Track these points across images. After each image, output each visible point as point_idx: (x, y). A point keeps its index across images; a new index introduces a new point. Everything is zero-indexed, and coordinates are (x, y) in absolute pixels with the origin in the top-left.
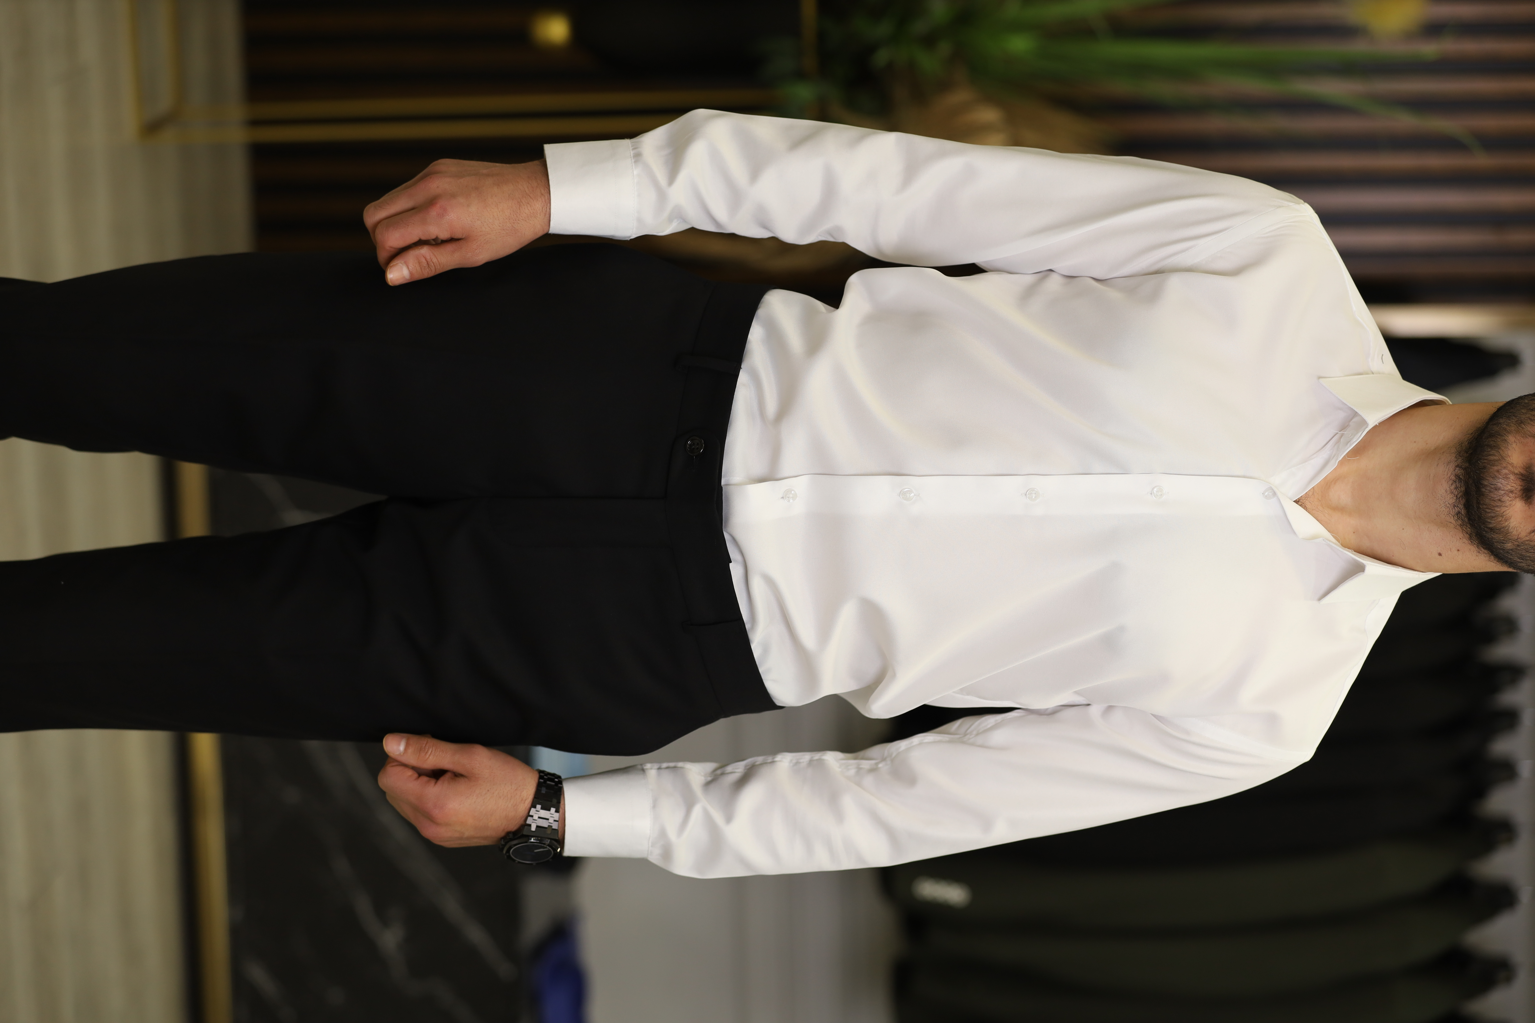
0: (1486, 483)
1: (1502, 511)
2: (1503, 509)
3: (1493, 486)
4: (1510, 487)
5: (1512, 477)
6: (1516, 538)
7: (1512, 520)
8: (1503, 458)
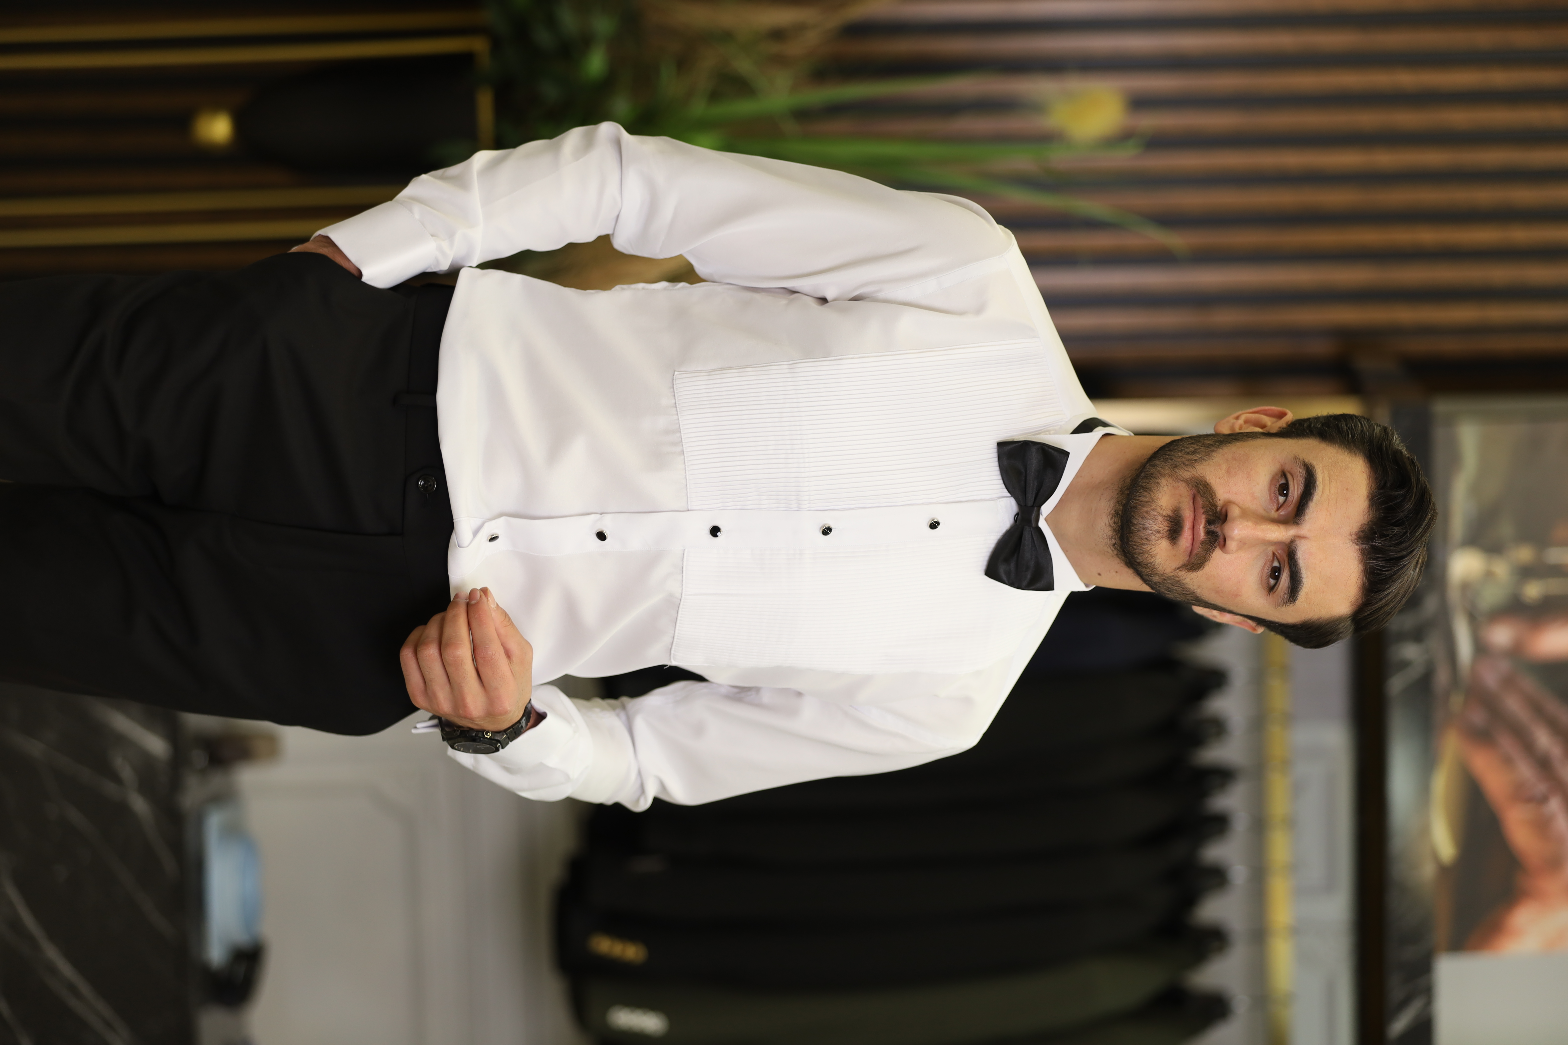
0: (1136, 523)
1: (1148, 549)
2: (1149, 547)
3: (1141, 526)
4: (1157, 528)
5: (1160, 518)
6: (1162, 573)
7: (1158, 557)
8: (1153, 500)
